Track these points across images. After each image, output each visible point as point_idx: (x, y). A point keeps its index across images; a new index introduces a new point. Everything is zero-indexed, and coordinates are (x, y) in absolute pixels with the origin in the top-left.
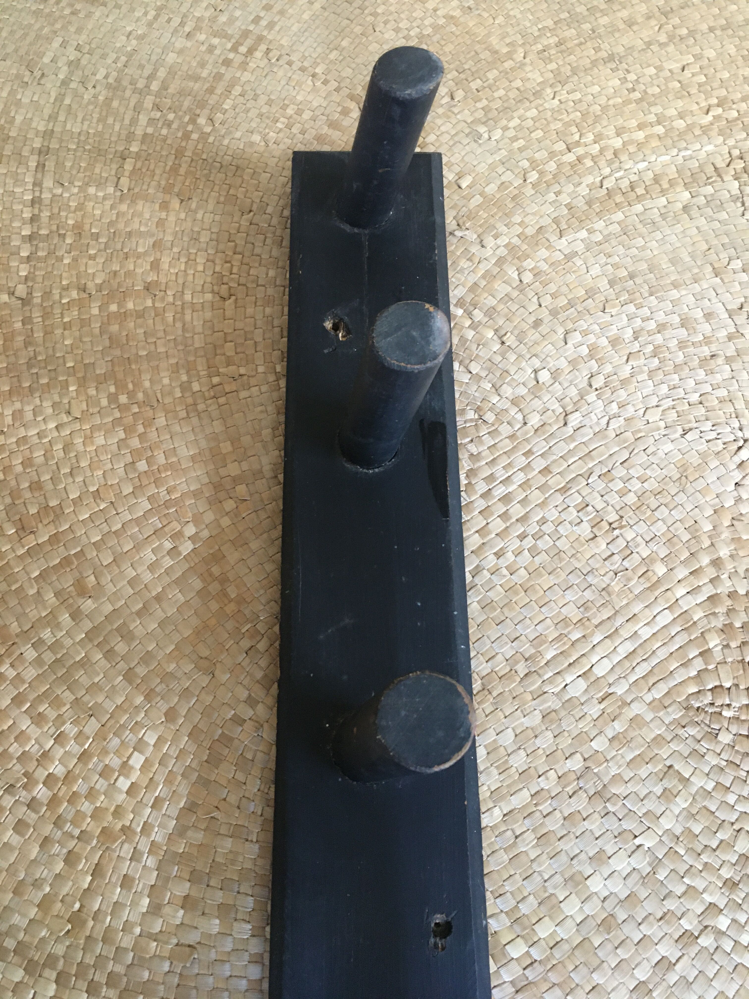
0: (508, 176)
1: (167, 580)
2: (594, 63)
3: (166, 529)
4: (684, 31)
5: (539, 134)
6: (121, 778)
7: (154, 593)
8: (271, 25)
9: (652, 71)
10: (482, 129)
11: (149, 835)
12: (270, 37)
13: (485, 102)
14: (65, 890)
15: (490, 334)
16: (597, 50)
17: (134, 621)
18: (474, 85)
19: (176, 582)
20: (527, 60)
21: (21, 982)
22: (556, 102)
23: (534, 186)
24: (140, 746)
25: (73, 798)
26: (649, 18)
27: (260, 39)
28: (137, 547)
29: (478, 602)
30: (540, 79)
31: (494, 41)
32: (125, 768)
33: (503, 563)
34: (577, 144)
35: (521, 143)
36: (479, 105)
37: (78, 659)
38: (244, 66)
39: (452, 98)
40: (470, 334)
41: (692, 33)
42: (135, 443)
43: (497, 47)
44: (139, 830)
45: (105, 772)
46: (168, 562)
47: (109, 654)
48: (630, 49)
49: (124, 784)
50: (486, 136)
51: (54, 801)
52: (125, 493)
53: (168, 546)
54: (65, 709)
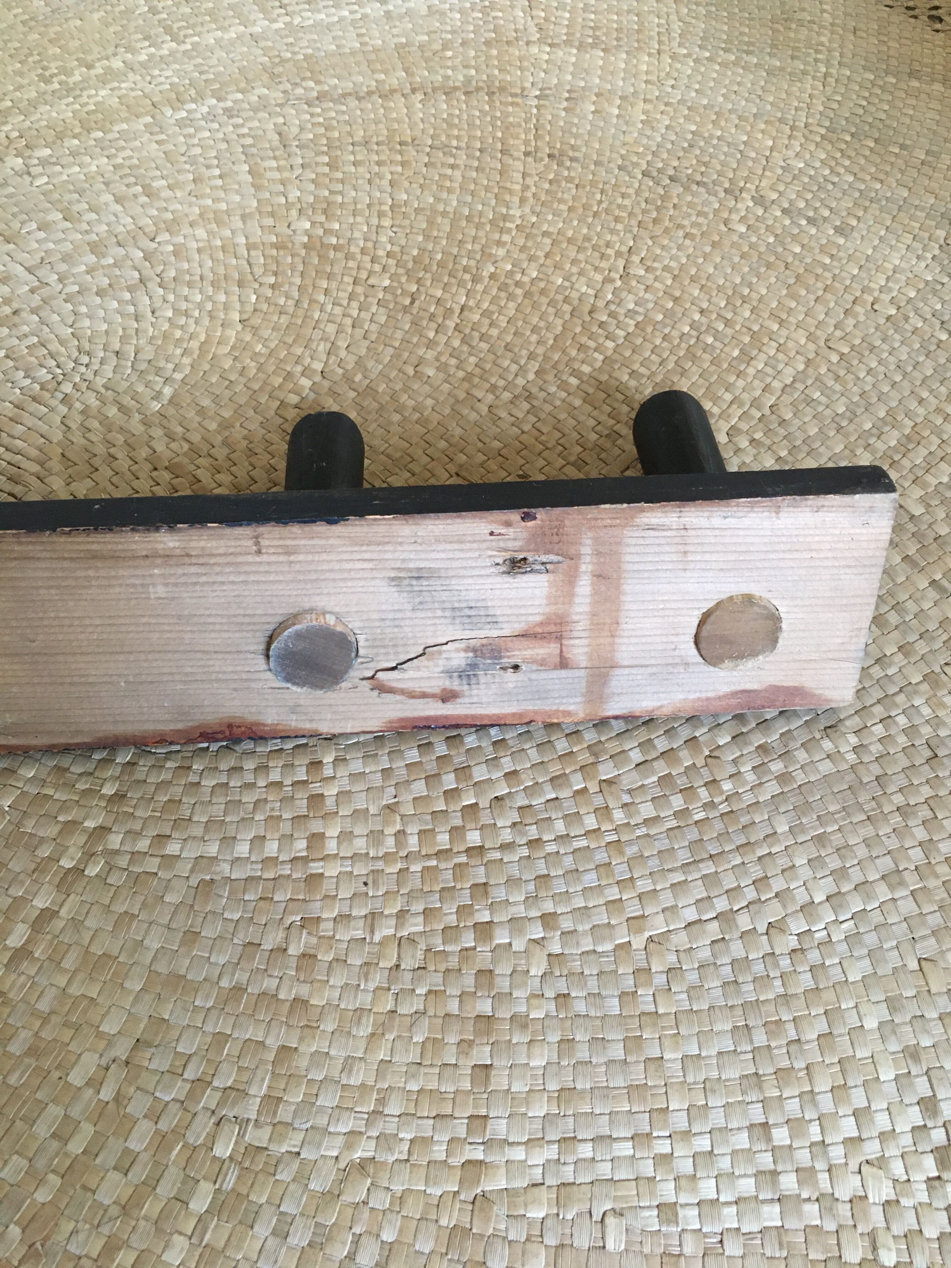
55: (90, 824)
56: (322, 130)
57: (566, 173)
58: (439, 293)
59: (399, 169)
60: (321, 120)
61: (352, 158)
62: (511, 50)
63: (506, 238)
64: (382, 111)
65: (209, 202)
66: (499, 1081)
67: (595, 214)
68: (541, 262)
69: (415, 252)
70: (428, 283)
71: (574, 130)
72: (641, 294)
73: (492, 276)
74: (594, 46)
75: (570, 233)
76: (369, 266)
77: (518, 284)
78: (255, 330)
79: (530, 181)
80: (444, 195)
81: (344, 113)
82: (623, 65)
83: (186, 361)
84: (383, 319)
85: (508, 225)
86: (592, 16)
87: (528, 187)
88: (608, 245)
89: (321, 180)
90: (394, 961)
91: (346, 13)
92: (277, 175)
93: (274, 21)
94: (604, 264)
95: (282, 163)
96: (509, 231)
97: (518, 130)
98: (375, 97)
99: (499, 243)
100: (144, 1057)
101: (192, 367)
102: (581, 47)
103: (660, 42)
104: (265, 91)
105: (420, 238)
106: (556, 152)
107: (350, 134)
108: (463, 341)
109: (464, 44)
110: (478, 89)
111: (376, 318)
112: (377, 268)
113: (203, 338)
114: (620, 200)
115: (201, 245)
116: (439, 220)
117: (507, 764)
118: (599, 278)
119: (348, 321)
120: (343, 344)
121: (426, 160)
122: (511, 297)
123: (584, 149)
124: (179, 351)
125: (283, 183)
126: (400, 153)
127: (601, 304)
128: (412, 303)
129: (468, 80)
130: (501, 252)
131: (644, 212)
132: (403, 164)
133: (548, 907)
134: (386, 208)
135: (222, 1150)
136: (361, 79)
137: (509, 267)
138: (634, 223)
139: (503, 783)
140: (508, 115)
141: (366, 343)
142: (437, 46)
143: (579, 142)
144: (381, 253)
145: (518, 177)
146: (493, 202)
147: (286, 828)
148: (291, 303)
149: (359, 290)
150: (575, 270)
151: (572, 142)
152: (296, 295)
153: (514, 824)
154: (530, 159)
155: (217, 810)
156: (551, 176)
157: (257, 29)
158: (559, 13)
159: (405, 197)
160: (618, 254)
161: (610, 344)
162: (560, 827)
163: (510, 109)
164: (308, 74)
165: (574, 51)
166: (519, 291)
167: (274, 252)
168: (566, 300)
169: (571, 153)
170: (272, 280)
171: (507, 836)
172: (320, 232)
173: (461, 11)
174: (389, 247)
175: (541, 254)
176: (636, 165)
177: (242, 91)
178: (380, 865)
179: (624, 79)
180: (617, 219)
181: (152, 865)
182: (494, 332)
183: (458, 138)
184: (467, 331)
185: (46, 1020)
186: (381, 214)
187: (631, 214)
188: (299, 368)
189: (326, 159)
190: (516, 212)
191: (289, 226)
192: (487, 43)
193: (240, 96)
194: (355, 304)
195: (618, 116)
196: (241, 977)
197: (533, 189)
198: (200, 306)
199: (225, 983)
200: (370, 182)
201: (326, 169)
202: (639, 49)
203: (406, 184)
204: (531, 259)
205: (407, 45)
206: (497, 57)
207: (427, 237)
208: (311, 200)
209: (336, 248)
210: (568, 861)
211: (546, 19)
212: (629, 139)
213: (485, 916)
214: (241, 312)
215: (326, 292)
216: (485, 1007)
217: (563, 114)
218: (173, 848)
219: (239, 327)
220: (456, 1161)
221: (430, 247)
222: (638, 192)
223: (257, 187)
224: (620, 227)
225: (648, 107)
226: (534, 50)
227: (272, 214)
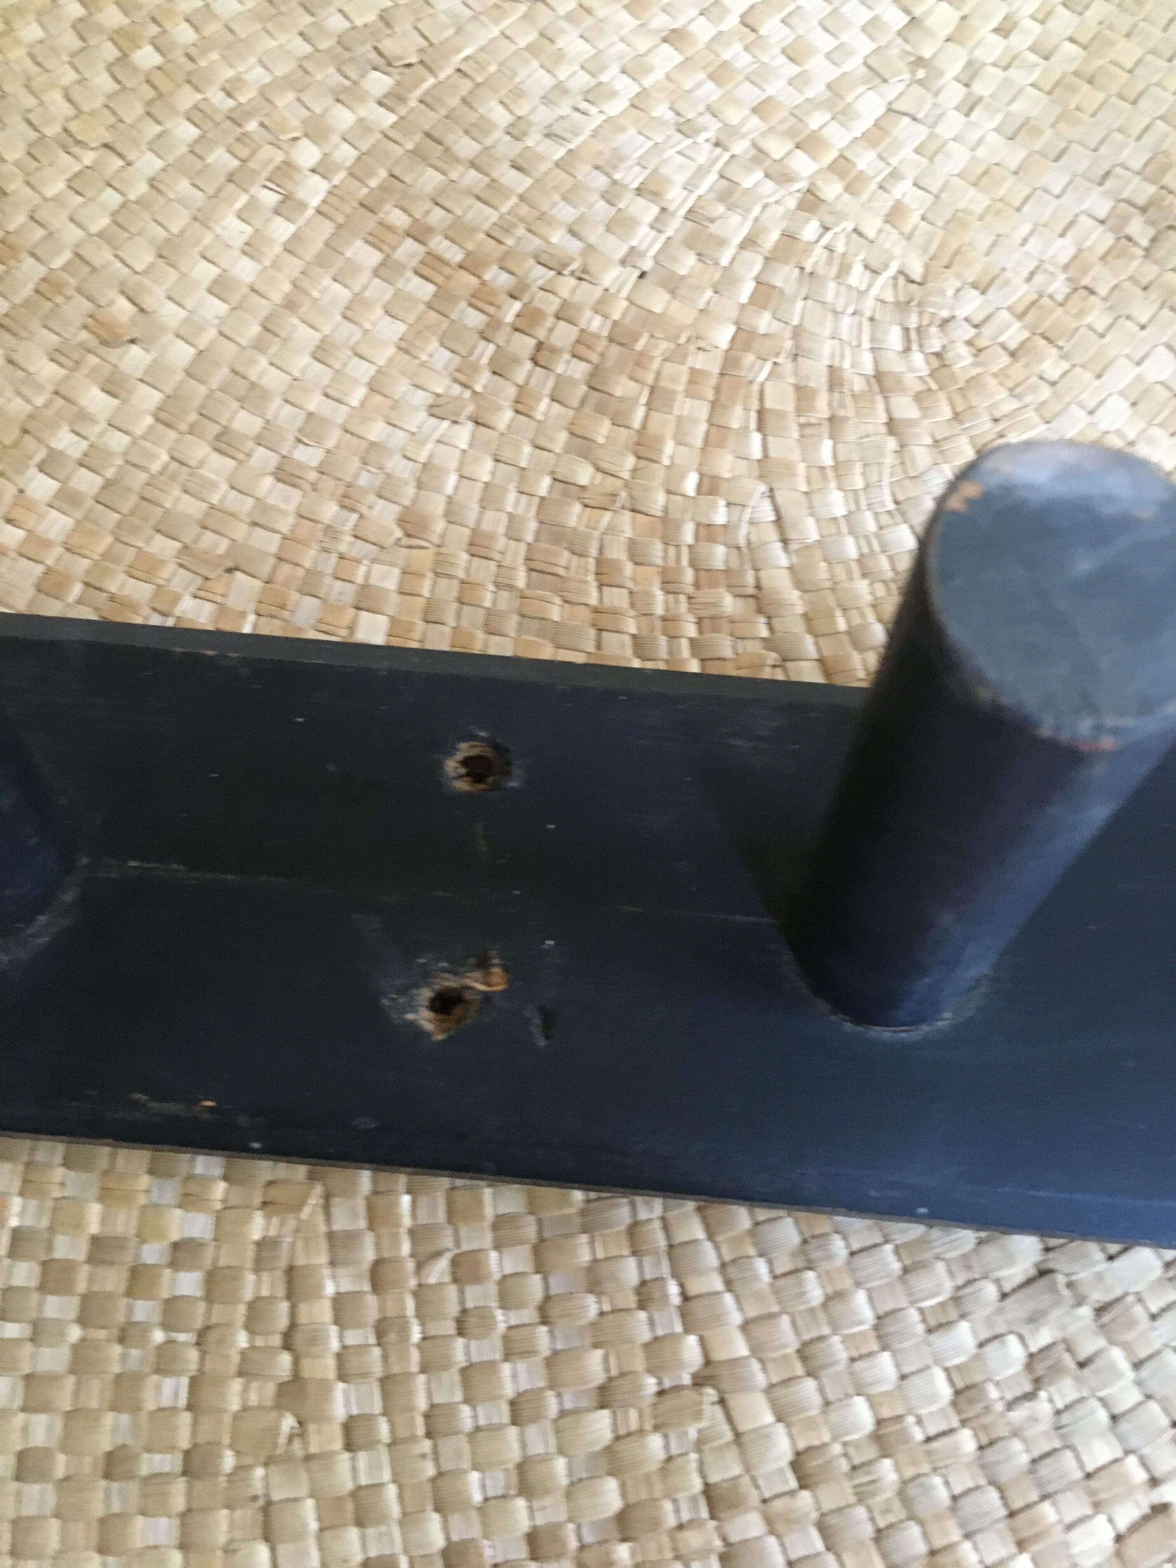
1: (294, 266)
3: (252, 165)
7: (277, 297)
17: (253, 362)
19: (321, 261)
28: (201, 219)
29: (997, 130)
33: (1020, 41)
37: (155, 469)
46: (282, 230)
47: (224, 442)
52: (128, 120)
53: (270, 198)
54: (165, 573)
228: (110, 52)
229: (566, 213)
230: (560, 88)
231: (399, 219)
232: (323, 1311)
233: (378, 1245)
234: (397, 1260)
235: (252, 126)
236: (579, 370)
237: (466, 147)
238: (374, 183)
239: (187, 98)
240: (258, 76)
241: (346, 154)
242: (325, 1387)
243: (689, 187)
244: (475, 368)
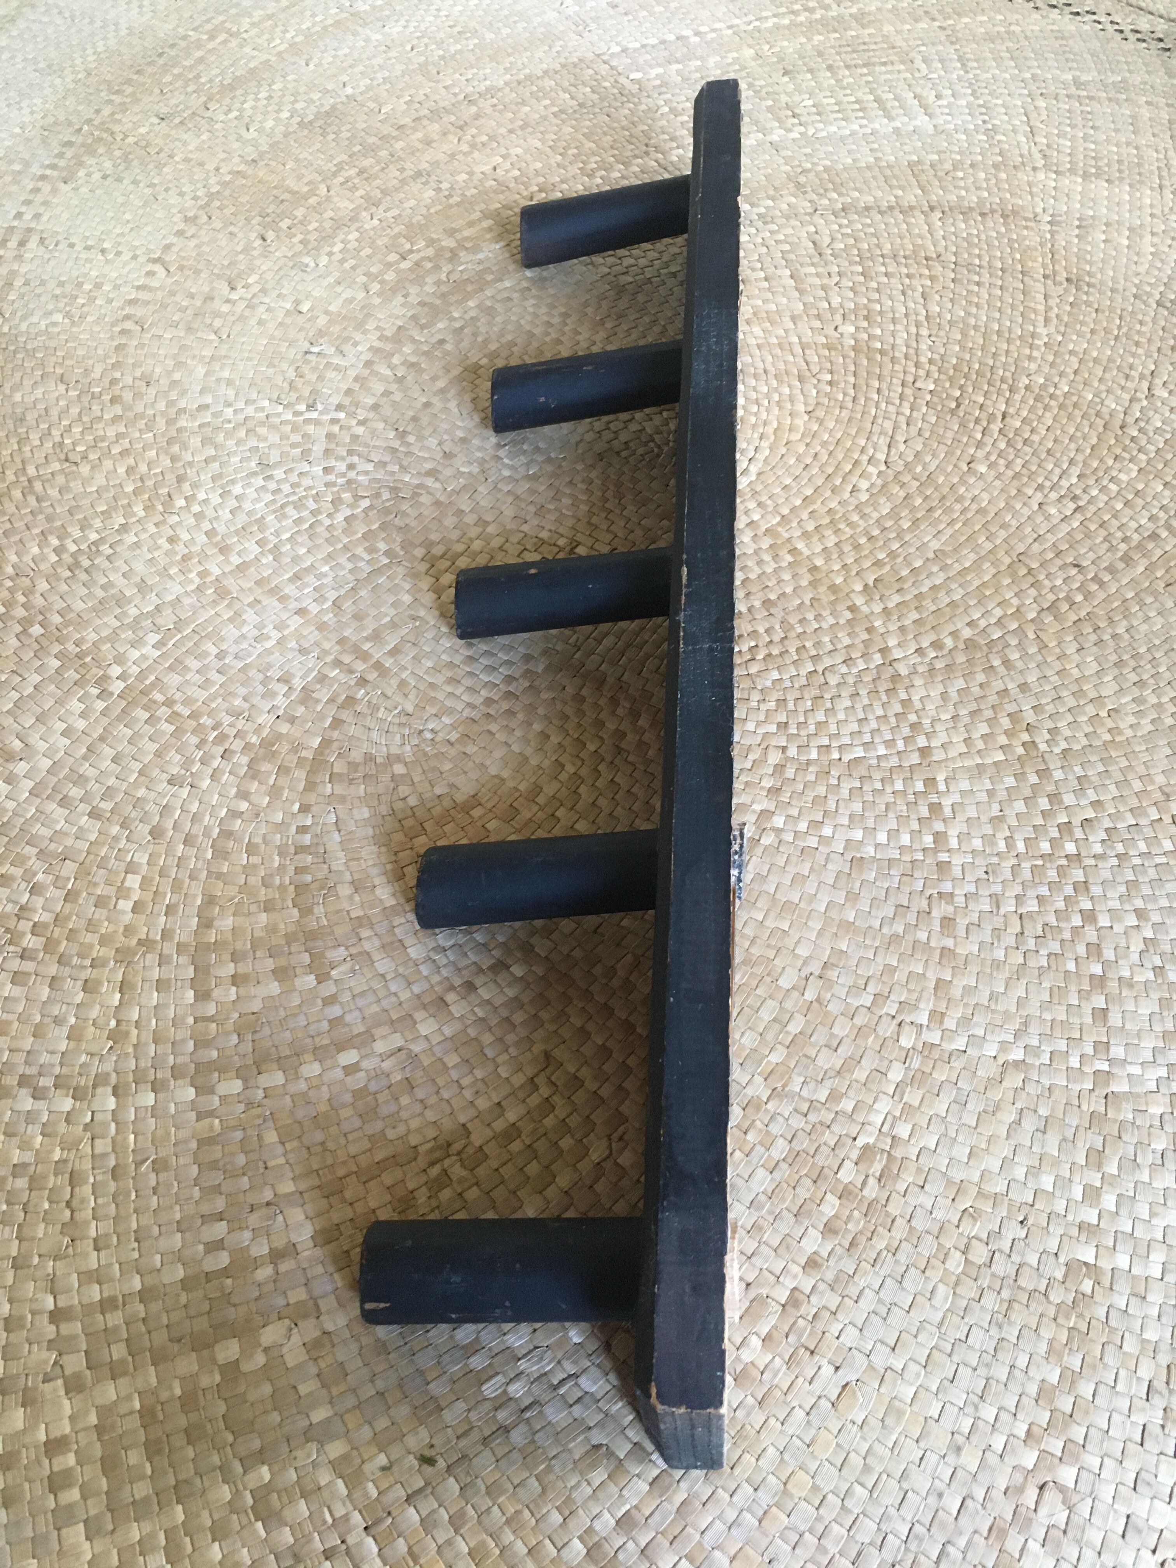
0: (348, 293)
1: (105, 721)
2: (403, 182)
3: (87, 677)
4: (485, 138)
5: (368, 251)
6: (121, 902)
7: (95, 736)
8: (37, 216)
9: (465, 177)
10: (306, 260)
11: (171, 939)
12: (39, 227)
13: (300, 237)
14: (94, 1014)
15: (381, 425)
16: (402, 170)
17: (82, 765)
18: (284, 224)
19: (119, 719)
20: (332, 193)
21: (73, 1109)
22: (376, 222)
23: (379, 294)
24: (131, 868)
25: (72, 935)
26: (445, 134)
27: (29, 230)
28: (60, 702)
30: (351, 206)
31: (291, 183)
32: (122, 892)
34: (411, 251)
35: (352, 262)
36: (295, 240)
37: (29, 816)
38: (19, 258)
39: (264, 240)
40: (360, 430)
41: (492, 138)
42: (20, 612)
43: (296, 189)
44: (159, 938)
45: (100, 903)
46: (100, 705)
47: (64, 802)
48: (436, 164)
49: (126, 905)
50: (312, 264)
51: (50, 946)
52: (25, 659)
53: (95, 691)
54: (31, 863)
55: (757, 807)
56: (852, 241)
57: (1085, 298)
58: (981, 400)
59: (929, 283)
60: (849, 231)
61: (883, 269)
62: (1019, 175)
63: (1036, 354)
64: (904, 226)
65: (760, 302)
66: (1115, 1019)
67: (1117, 338)
68: (1072, 377)
69: (954, 361)
70: (970, 390)
71: (1088, 257)
72: (1167, 414)
73: (1027, 388)
74: (1097, 176)
75: (1095, 354)
76: (913, 370)
77: (1052, 396)
78: (821, 422)
79: (1052, 302)
80: (974, 310)
81: (869, 226)
82: (1127, 198)
83: (765, 444)
84: (933, 419)
85: (1036, 342)
86: (1093, 146)
87: (1051, 308)
88: (1131, 367)
89: (858, 289)
90: (1018, 930)
91: (856, 127)
92: (817, 281)
93: (789, 130)
94: (1129, 384)
95: (820, 270)
96: (1038, 348)
97: (1035, 253)
98: (896, 212)
99: (1030, 358)
100: (833, 974)
101: (771, 449)
102: (1085, 176)
103: (1160, 177)
104: (793, 200)
105: (957, 348)
106: (1073, 277)
107: (878, 246)
108: (1009, 443)
109: (972, 165)
110: (993, 211)
111: (927, 418)
112: (922, 373)
113: (775, 425)
114: (1138, 327)
115: (760, 341)
116: (972, 332)
117: (1092, 795)
118: (1126, 397)
119: (902, 420)
120: (900, 438)
121: (952, 275)
122: (1046, 408)
123: (1099, 276)
124: (756, 435)
125: (824, 288)
126: (928, 267)
127: (1130, 420)
128: (958, 406)
129: (981, 201)
130: (1033, 366)
131: (1162, 339)
132: (932, 278)
133: (1139, 903)
134: (922, 318)
135: (907, 1041)
136: (880, 194)
137: (1042, 381)
138: (1154, 348)
139: (1090, 810)
140: (1025, 238)
141: (921, 440)
142: (948, 166)
143: (1094, 269)
144: (923, 360)
145: (1040, 297)
146: (1020, 320)
147: (915, 826)
148: (849, 399)
149: (909, 391)
150: (1103, 388)
151: (1088, 268)
152: (852, 392)
153: (1103, 841)
154: (1049, 282)
155: (857, 807)
156: (1071, 299)
157: (775, 138)
158: (1061, 141)
159: (938, 309)
160: (1142, 377)
161: (1142, 457)
162: (1142, 846)
163: (1025, 232)
164: (831, 186)
165: (1080, 180)
166: (1053, 403)
167: (827, 352)
168: (1098, 414)
169: (1087, 279)
170: (828, 377)
171: (1098, 849)
172: (865, 337)
173: (965, 132)
174: (929, 355)
175: (1069, 371)
176: (1150, 295)
177: (773, 199)
178: (995, 860)
179: (1130, 211)
180: (1137, 344)
181: (813, 842)
182: (1036, 438)
183: (979, 256)
184: (1011, 435)
185: (753, 942)
186: (918, 325)
187: (1149, 341)
188: (865, 458)
189: (860, 269)
190: (1042, 330)
191: (836, 329)
192: (995, 166)
193: (770, 203)
194: (906, 405)
195: (1128, 247)
196: (899, 928)
197: (1056, 310)
198: (767, 396)
199: (885, 930)
200: (904, 293)
201: (862, 279)
202: (1141, 182)
203: (938, 298)
204: (1061, 375)
205: (919, 162)
206: (1007, 181)
207: (963, 348)
208: (852, 306)
209: (882, 352)
210: (1152, 873)
211: (1048, 146)
212: (1142, 269)
213: (1087, 905)
214: (806, 404)
215: (879, 391)
216: (1097, 969)
217: (1076, 241)
218: (827, 831)
219: (806, 417)
220: (1088, 1070)
221: (967, 357)
222: (1154, 321)
223: (801, 292)
224: (1140, 351)
225: (1156, 240)
226: (1041, 176)
227: (819, 317)
228: (18, 629)
229: (243, 691)
230: (243, 637)
231: (159, 697)
232: (87, 1190)
233: (117, 1159)
234: (127, 1165)
235: (88, 659)
236: (245, 760)
237: (195, 664)
238: (147, 682)
239: (56, 648)
240: (93, 637)
241: (135, 670)
242: (87, 1223)
243: (303, 678)
244: (193, 762)
